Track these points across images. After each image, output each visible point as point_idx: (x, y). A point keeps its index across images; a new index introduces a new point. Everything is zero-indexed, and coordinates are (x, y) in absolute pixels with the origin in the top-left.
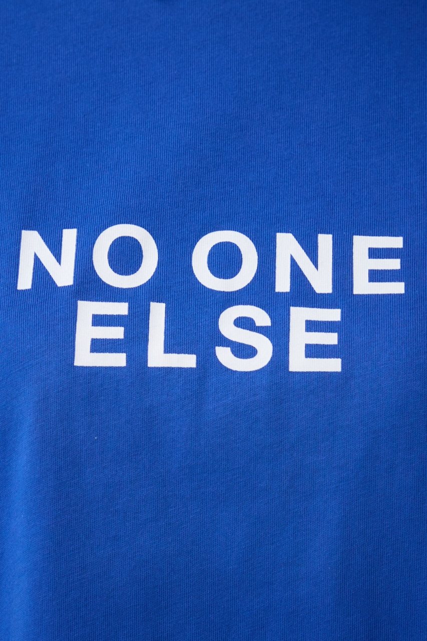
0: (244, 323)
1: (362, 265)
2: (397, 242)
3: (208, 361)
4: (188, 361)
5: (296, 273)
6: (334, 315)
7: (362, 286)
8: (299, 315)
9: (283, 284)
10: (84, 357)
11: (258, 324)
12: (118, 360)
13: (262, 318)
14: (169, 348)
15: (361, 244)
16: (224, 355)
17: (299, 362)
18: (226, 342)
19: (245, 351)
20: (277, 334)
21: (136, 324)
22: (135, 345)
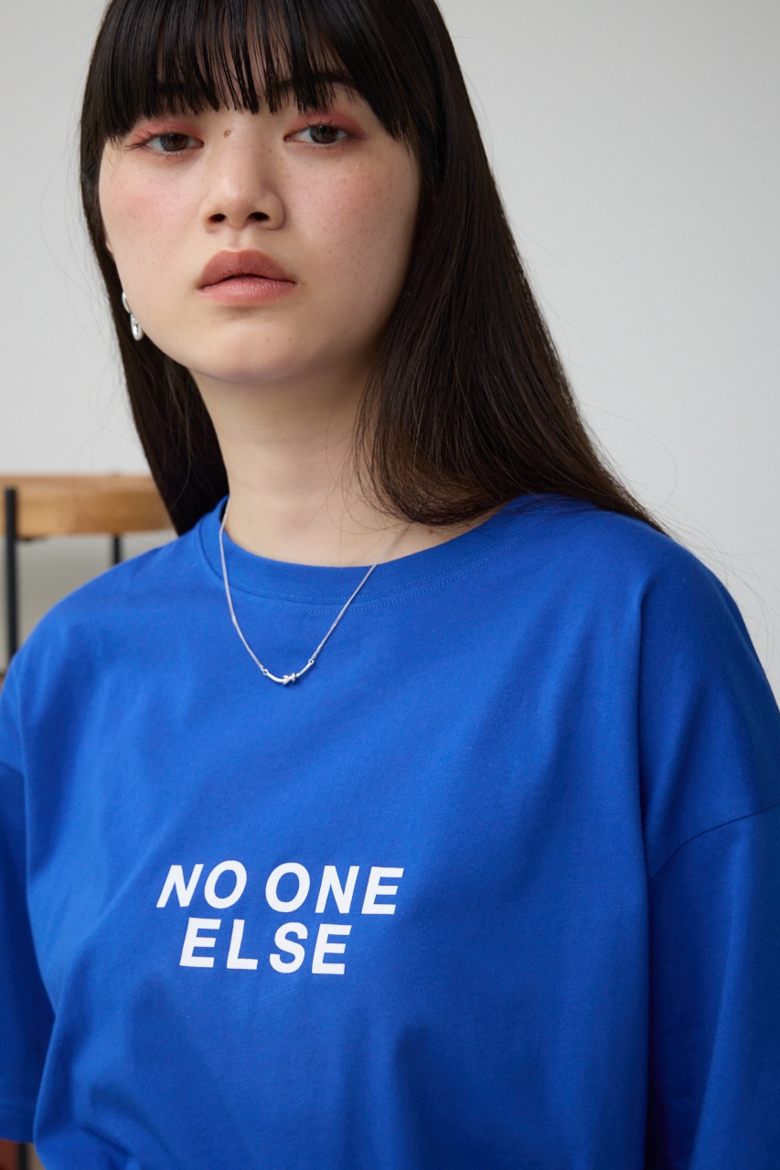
0: (292, 937)
1: (374, 889)
2: (397, 873)
3: (264, 964)
4: (251, 964)
5: (331, 898)
6: (345, 930)
7: (369, 908)
8: (326, 930)
9: (320, 907)
10: (188, 960)
11: (300, 937)
12: (208, 962)
13: (302, 931)
14: (241, 955)
15: (377, 873)
16: (275, 960)
17: (319, 967)
18: (277, 951)
19: (287, 958)
20: (309, 945)
21: (223, 936)
22: (220, 952)
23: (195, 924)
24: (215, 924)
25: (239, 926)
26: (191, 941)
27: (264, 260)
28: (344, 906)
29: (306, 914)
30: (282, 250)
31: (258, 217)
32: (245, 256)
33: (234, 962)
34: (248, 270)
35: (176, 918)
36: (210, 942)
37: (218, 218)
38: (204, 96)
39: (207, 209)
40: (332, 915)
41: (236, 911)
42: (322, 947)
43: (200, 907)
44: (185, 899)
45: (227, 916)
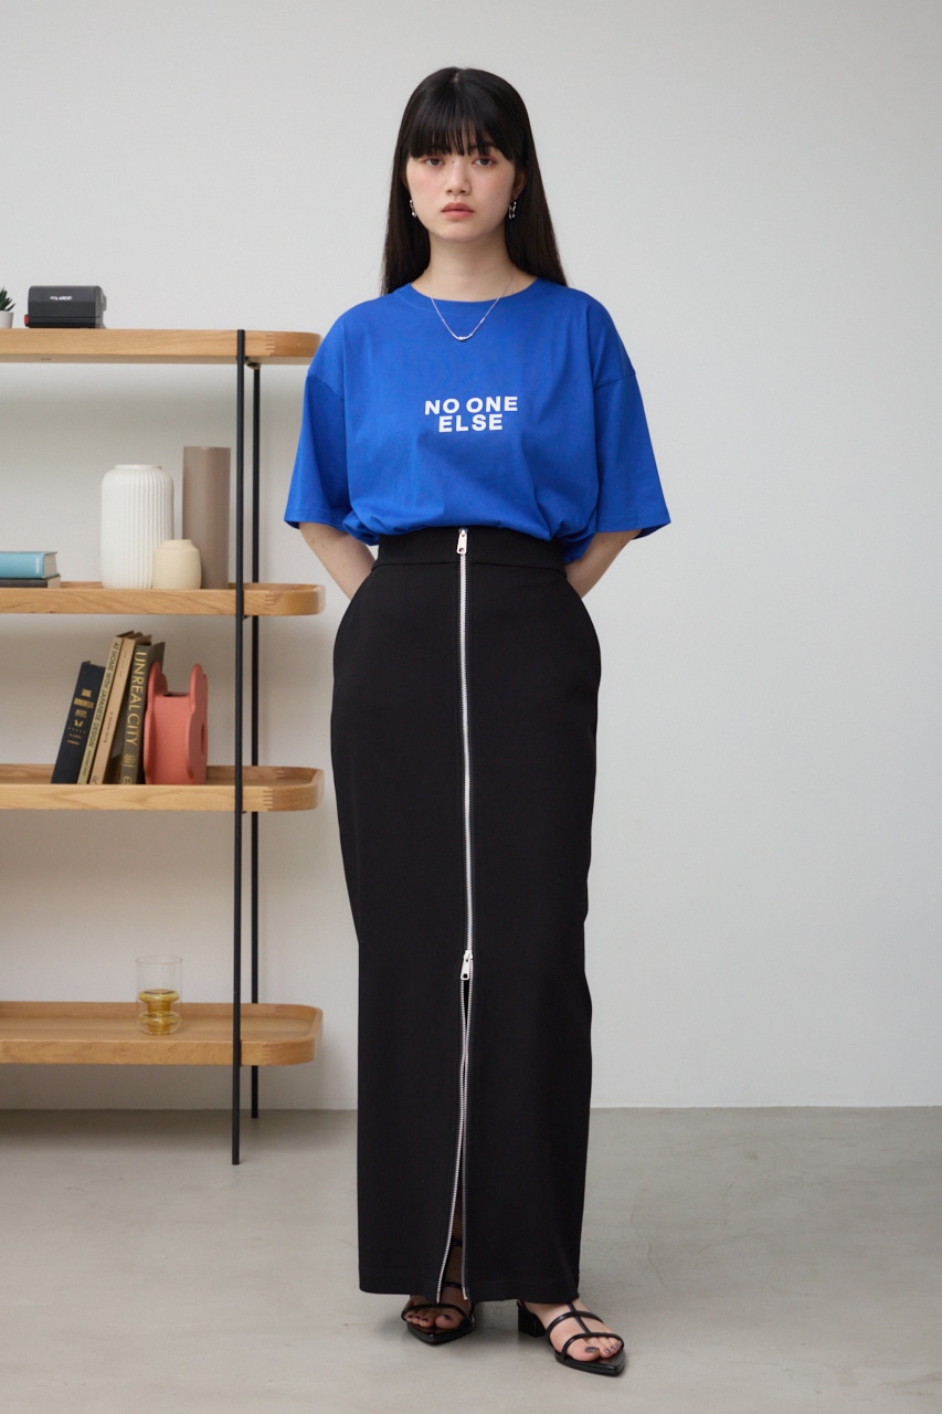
0: (479, 419)
1: (507, 403)
2: (515, 398)
3: (471, 428)
4: (466, 429)
6: (500, 416)
7: (507, 409)
8: (492, 416)
9: (488, 410)
10: (442, 430)
11: (483, 419)
12: (450, 430)
13: (483, 417)
14: (462, 425)
15: (507, 399)
16: (474, 427)
17: (492, 428)
18: (475, 424)
19: (479, 426)
20: (487, 421)
21: (454, 421)
22: (453, 425)
23: (442, 418)
24: (450, 418)
25: (459, 418)
26: (442, 424)
27: (465, 206)
28: (497, 408)
29: (483, 412)
30: (469, 202)
31: (463, 192)
32: (458, 204)
33: (459, 428)
34: (460, 208)
35: (434, 418)
36: (449, 423)
37: (450, 191)
38: (447, 150)
39: (447, 188)
40: (493, 411)
41: (457, 413)
42: (492, 422)
43: (442, 413)
44: (437, 411)
45: (454, 415)
